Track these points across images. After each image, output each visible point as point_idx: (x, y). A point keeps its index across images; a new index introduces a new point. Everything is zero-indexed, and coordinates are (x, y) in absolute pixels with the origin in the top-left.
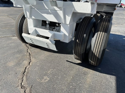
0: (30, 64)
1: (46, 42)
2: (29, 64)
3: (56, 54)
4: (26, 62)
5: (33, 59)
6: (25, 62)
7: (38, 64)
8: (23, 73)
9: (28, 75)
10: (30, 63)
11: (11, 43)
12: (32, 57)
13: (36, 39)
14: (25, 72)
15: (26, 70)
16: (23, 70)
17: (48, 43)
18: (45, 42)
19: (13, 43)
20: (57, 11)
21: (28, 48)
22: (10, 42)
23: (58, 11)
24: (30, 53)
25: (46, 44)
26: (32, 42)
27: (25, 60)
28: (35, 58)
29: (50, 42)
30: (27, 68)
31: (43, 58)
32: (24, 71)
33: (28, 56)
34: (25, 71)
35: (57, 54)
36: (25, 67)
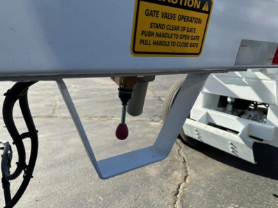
0: (187, 181)
1: (231, 141)
2: (185, 180)
3: (243, 172)
4: (178, 175)
5: (191, 172)
6: (176, 173)
7: (203, 185)
8: (174, 193)
9: (185, 201)
10: (186, 177)
11: (149, 132)
12: (190, 168)
13: (209, 131)
14: (177, 194)
15: (180, 191)
16: (174, 188)
17: (236, 142)
18: (229, 140)
19: (152, 133)
20: (261, 80)
21: (181, 148)
22: (147, 130)
23: (263, 81)
24: (185, 158)
25: (232, 144)
26: (197, 136)
27: (176, 170)
28: (196, 170)
29: (241, 142)
30: (181, 187)
31: (212, 174)
32: (176, 190)
33: (181, 164)
34: (178, 192)
35: (246, 173)
36: (177, 183)
